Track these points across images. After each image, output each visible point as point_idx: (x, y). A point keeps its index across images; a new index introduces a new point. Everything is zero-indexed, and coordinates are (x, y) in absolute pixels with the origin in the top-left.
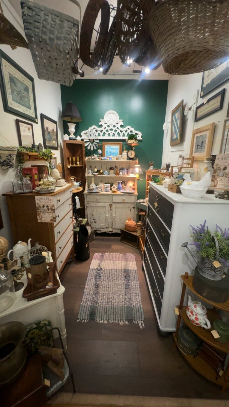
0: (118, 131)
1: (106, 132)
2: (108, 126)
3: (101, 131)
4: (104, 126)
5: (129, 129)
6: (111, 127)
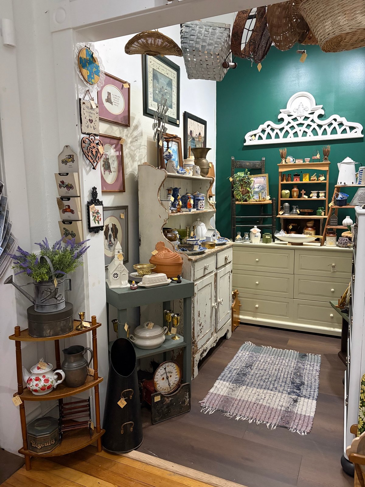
0: (314, 126)
1: (289, 130)
3: (281, 129)
4: (287, 119)
5: (335, 120)
6: (301, 121)
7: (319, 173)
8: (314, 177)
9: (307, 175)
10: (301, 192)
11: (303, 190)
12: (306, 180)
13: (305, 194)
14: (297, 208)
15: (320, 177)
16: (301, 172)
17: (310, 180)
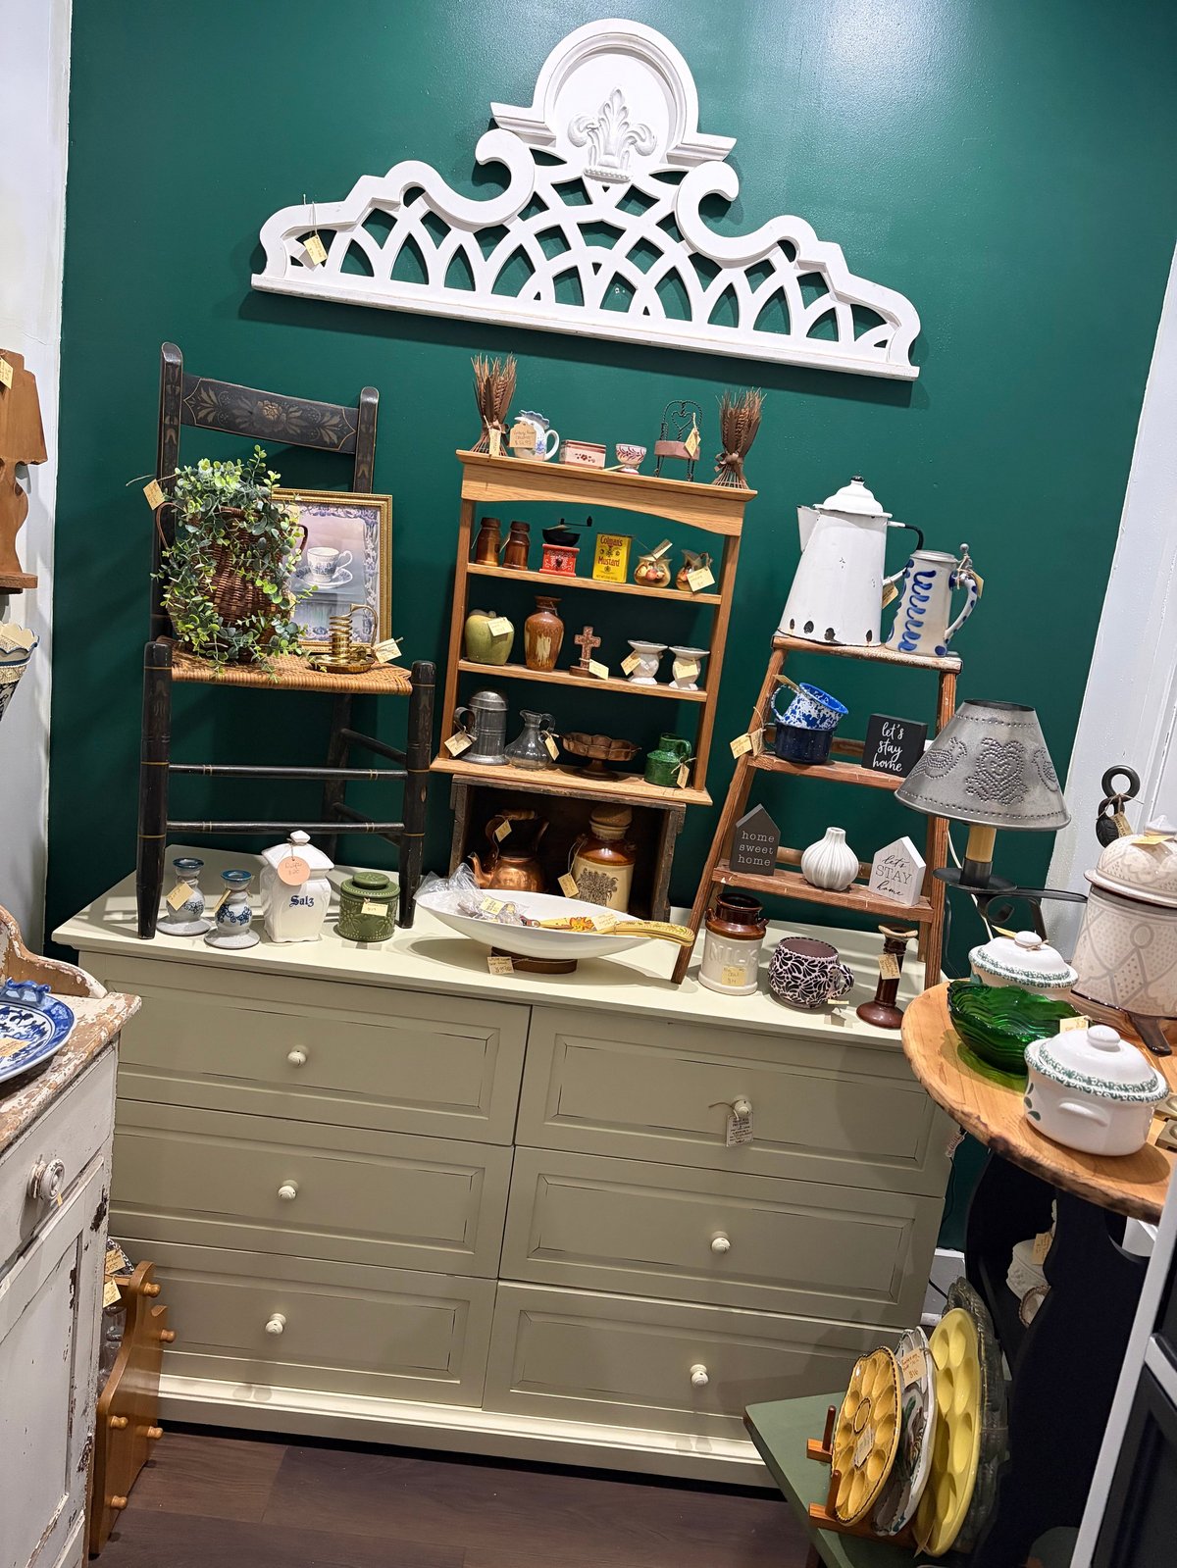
0: (675, 255)
2: (573, 190)
4: (528, 178)
5: (788, 248)
6: (604, 207)
7: (690, 546)
8: (654, 564)
9: (619, 544)
10: (578, 639)
11: (588, 631)
12: (609, 575)
13: (597, 655)
14: (544, 726)
15: (688, 565)
16: (590, 522)
17: (631, 577)
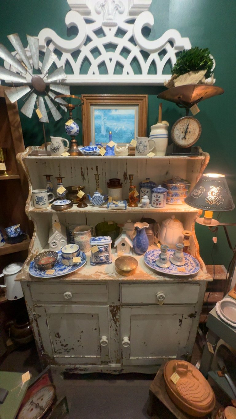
0: (135, 52)
1: (91, 57)
2: (99, 32)
3: (75, 54)
4: (85, 30)
5: (171, 42)
6: (110, 37)
